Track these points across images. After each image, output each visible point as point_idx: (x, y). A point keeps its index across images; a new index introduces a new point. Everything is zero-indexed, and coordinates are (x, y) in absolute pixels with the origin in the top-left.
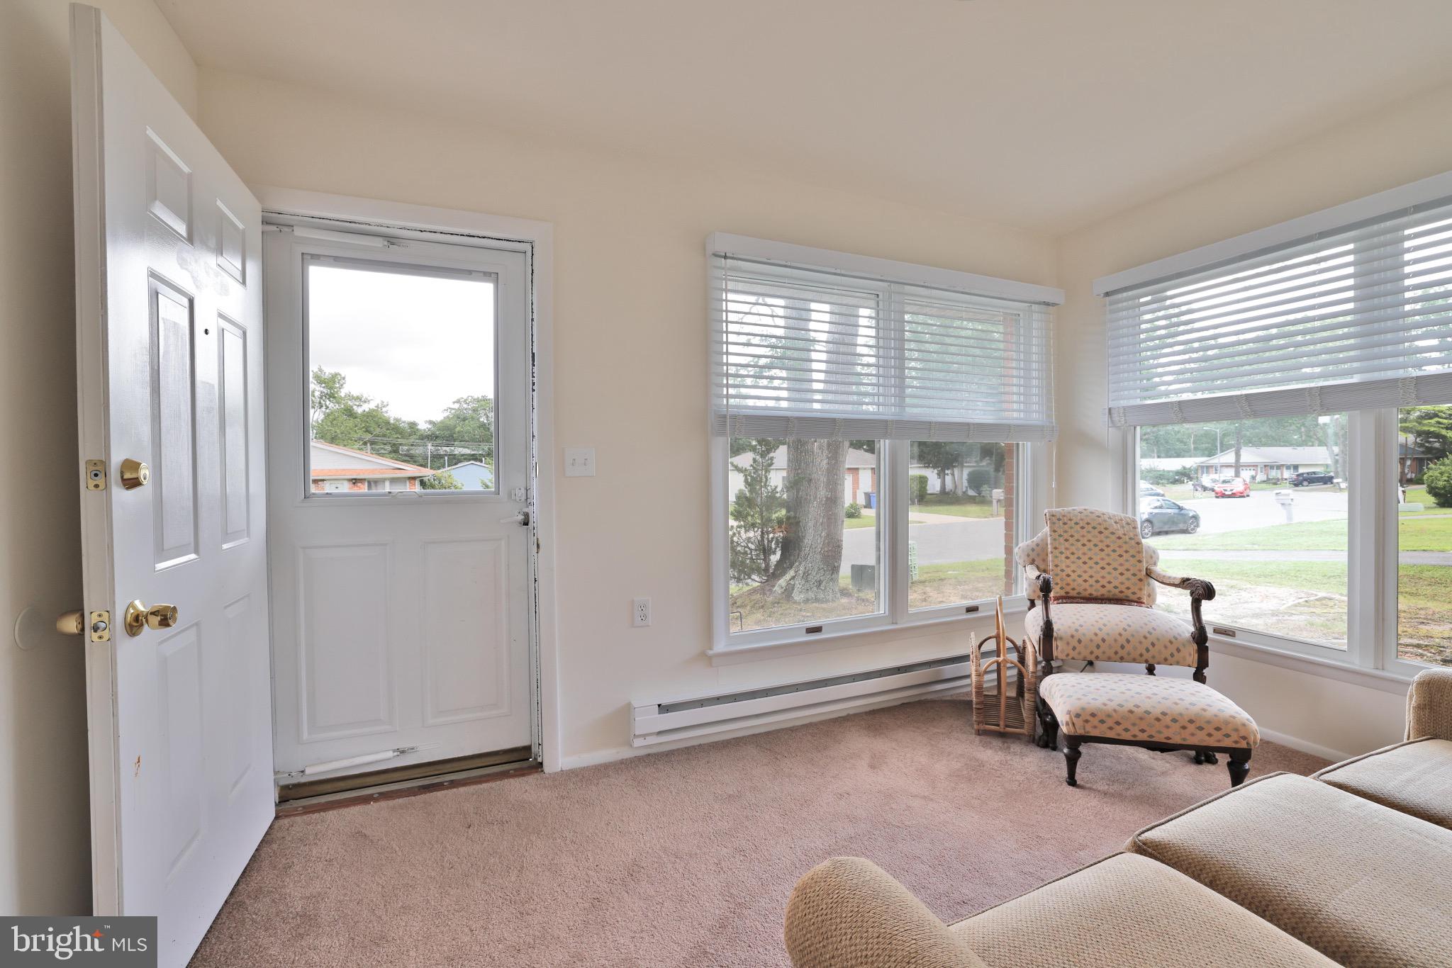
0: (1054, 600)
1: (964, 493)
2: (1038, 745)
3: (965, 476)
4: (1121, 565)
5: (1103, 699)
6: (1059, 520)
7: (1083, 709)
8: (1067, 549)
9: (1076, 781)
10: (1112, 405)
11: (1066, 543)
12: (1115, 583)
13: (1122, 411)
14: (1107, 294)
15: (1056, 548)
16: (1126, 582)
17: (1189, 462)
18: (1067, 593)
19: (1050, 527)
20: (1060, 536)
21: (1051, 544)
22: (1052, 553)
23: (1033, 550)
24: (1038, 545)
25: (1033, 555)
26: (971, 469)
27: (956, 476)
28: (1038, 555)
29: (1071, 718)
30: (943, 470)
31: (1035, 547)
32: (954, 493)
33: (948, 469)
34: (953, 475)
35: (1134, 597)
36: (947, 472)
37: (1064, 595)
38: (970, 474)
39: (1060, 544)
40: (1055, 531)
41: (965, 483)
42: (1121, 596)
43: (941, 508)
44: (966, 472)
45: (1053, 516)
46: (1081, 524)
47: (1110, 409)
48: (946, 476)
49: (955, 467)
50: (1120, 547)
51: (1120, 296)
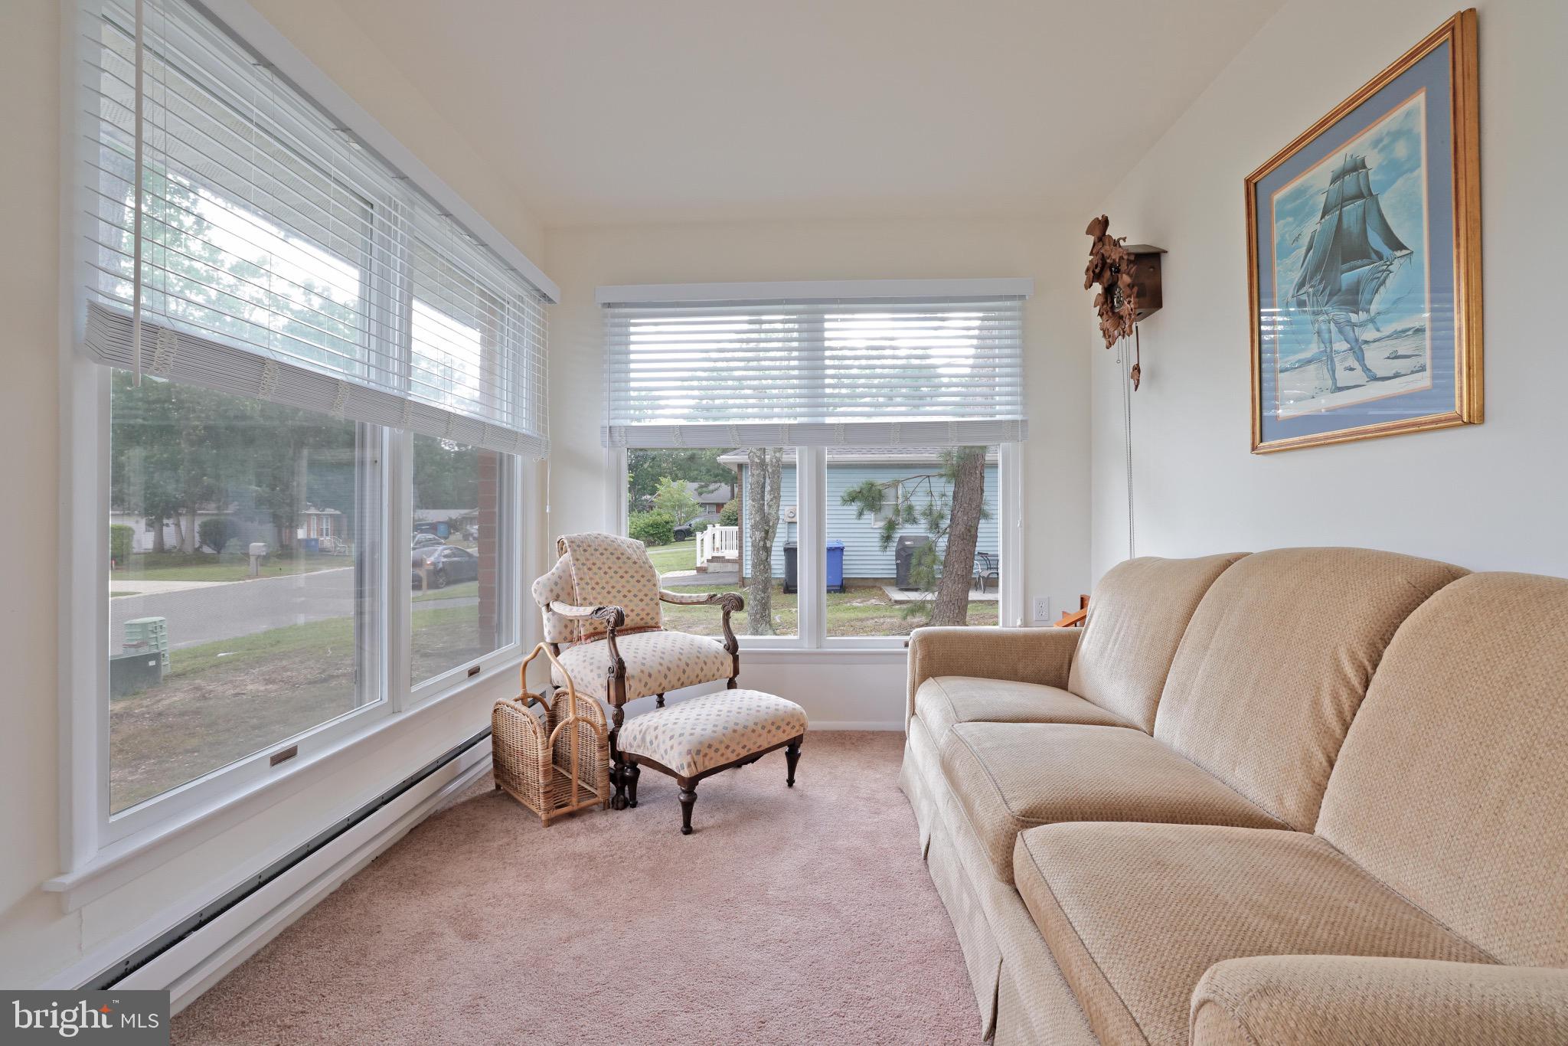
0: (586, 639)
1: (197, 550)
2: (617, 809)
3: (197, 528)
4: (640, 591)
5: (710, 728)
6: (579, 546)
7: (701, 743)
8: (591, 579)
9: (691, 828)
10: (613, 423)
11: (590, 572)
12: (637, 610)
13: (623, 430)
14: (609, 305)
15: (581, 579)
16: (646, 607)
17: (454, 514)
18: (595, 628)
19: (572, 555)
20: (583, 564)
21: (576, 574)
22: (578, 584)
23: (556, 584)
24: (560, 577)
25: (557, 590)
26: (205, 519)
27: (183, 528)
28: (563, 589)
29: (693, 758)
30: (159, 519)
31: (558, 580)
32: (180, 550)
33: (168, 517)
34: (178, 525)
35: (651, 623)
36: (165, 521)
37: (592, 631)
38: (204, 525)
39: (584, 573)
40: (578, 560)
41: (197, 538)
42: (642, 623)
43: (159, 572)
44: (198, 522)
45: (572, 542)
46: (601, 550)
47: (610, 427)
48: (165, 528)
49: (181, 514)
50: (637, 572)
51: (617, 311)
